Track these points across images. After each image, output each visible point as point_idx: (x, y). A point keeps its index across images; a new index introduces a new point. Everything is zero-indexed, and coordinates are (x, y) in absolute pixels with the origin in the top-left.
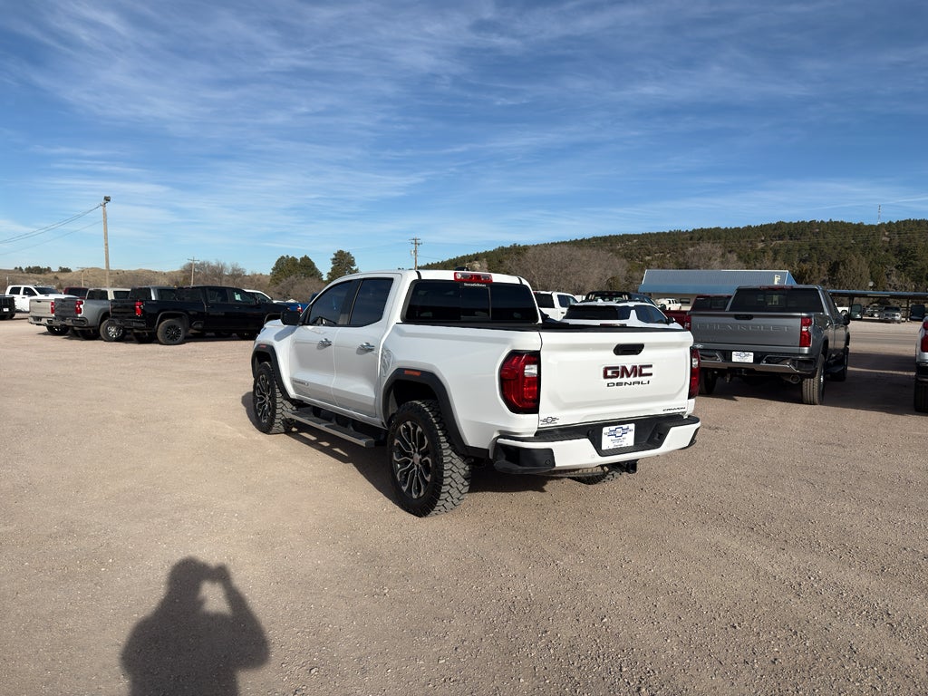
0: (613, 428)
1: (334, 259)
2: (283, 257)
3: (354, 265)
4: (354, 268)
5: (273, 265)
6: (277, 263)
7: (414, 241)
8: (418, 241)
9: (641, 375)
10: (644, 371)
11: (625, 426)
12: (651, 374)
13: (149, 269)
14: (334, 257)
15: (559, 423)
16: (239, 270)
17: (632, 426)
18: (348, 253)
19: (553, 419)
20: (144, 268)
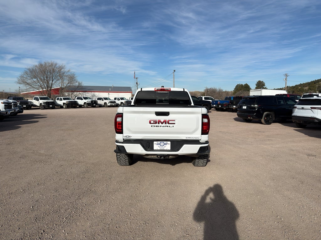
0: (159, 142)
1: (257, 84)
2: (238, 85)
3: (264, 86)
4: (265, 87)
5: (235, 87)
6: (236, 87)
7: (285, 75)
8: (287, 75)
9: (168, 123)
10: (170, 122)
11: (165, 142)
12: (174, 124)
13: (198, 91)
14: (257, 83)
15: (132, 138)
16: (221, 90)
17: (169, 143)
18: (262, 82)
19: (129, 136)
20: (197, 91)
